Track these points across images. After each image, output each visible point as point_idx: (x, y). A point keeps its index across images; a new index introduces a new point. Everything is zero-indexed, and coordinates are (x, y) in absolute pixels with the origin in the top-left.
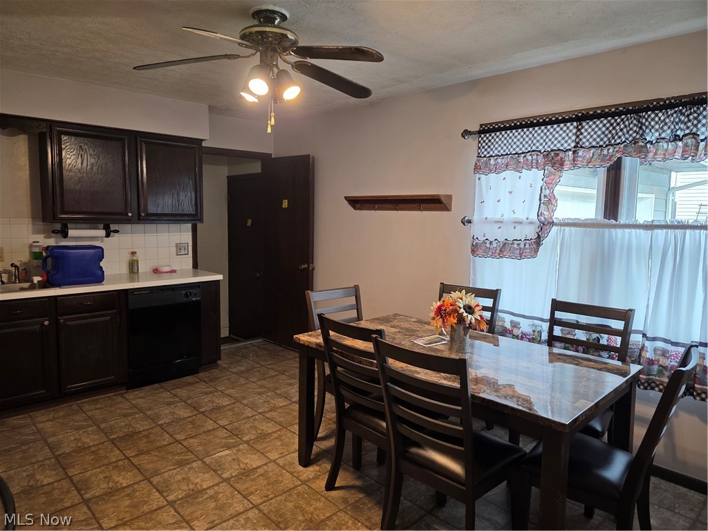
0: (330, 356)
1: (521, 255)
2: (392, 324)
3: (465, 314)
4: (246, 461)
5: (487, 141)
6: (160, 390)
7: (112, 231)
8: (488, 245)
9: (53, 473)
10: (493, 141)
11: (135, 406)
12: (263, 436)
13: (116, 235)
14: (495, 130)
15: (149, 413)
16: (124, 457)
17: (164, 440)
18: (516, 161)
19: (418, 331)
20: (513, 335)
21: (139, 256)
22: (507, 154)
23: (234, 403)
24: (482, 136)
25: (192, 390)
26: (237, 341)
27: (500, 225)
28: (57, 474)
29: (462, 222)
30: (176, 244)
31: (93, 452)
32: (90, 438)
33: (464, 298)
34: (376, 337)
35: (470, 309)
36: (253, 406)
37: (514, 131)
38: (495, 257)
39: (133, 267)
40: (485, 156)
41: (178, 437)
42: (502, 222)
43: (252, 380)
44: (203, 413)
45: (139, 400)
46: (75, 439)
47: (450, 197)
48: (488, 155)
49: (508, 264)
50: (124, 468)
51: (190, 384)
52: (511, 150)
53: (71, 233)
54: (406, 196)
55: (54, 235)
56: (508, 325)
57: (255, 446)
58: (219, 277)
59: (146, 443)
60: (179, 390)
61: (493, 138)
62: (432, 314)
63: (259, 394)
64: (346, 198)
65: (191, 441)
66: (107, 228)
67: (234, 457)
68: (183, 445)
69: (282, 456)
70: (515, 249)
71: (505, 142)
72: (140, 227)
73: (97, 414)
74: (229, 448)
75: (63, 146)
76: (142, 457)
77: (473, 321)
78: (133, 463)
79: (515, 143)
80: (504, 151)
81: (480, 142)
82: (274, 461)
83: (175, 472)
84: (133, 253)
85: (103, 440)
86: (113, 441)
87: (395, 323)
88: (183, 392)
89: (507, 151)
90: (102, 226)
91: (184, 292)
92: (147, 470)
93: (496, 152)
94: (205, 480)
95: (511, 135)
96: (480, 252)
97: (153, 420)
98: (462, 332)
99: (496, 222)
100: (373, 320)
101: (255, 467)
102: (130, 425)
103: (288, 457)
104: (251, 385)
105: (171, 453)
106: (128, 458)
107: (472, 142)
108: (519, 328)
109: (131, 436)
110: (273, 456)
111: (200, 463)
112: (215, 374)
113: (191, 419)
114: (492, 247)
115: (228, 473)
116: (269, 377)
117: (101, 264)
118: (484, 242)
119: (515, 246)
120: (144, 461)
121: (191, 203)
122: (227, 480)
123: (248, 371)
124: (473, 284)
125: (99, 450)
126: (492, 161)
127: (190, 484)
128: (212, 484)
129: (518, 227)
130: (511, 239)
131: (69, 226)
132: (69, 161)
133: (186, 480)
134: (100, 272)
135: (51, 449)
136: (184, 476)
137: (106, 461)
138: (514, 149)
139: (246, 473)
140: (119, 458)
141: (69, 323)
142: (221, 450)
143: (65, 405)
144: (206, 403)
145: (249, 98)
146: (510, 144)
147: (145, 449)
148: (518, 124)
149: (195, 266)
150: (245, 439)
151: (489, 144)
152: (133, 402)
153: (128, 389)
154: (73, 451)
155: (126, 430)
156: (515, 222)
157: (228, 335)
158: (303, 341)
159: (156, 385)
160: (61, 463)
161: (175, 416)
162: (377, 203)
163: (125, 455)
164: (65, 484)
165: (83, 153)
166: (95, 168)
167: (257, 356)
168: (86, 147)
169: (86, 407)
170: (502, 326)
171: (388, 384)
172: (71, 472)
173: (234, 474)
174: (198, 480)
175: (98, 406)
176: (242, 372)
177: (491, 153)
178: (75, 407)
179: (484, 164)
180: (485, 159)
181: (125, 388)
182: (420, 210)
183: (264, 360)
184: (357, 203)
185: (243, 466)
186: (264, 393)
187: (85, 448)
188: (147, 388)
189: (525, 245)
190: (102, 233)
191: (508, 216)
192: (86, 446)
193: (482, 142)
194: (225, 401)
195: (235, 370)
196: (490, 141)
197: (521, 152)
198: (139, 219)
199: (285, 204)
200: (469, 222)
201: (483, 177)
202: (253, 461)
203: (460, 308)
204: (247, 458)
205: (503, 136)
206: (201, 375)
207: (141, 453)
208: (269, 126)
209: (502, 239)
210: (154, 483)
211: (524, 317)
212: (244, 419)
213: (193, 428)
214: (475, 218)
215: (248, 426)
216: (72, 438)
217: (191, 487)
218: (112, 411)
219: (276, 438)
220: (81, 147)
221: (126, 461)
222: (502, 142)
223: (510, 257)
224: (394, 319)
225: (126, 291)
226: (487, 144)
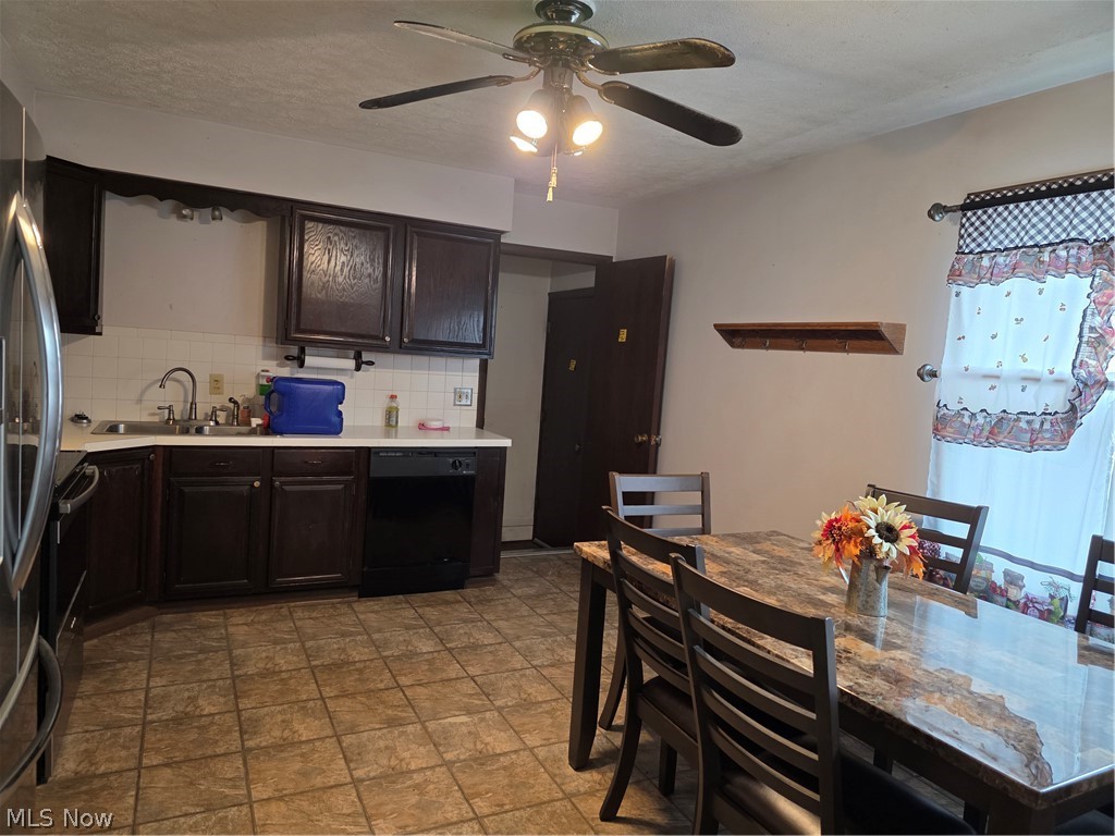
0: (620, 584)
1: (1032, 441)
2: (758, 547)
3: (877, 540)
4: (488, 739)
5: (977, 223)
6: (404, 605)
7: (363, 363)
8: (966, 420)
9: (222, 700)
10: (989, 222)
11: (361, 623)
12: (527, 705)
13: (372, 368)
14: (994, 202)
15: (376, 636)
16: (319, 696)
17: (382, 681)
18: (1035, 259)
19: (801, 564)
20: (1008, 599)
21: (401, 403)
22: (1016, 248)
23: (500, 643)
24: (969, 214)
25: (447, 613)
26: (541, 548)
27: (993, 382)
28: (225, 704)
29: (919, 375)
30: (455, 389)
31: (282, 680)
32: (286, 660)
33: (880, 510)
34: (676, 558)
35: (889, 533)
36: (527, 654)
37: (1033, 203)
38: (980, 444)
39: (391, 418)
40: (971, 252)
41: (403, 680)
42: (998, 377)
43: (538, 611)
44: (450, 650)
45: (370, 615)
46: (267, 657)
47: (900, 329)
48: (979, 250)
49: (1005, 458)
50: (313, 712)
51: (447, 603)
52: (1026, 239)
53: (309, 360)
54: (818, 324)
55: (289, 362)
56: (998, 579)
57: (509, 717)
58: (507, 443)
59: (356, 680)
60: (428, 609)
61: (990, 217)
62: (818, 535)
63: (544, 635)
64: (715, 326)
65: (419, 690)
66: (358, 357)
67: (473, 729)
68: (405, 696)
69: (547, 743)
70: (1022, 430)
71: (1015, 224)
72: (406, 359)
73: (308, 626)
74: (469, 712)
75: (306, 237)
76: (341, 701)
77: (894, 555)
78: (326, 707)
79: (1034, 226)
80: (1012, 241)
81: (963, 226)
82: (531, 750)
83: (378, 733)
84: (393, 397)
85: (300, 666)
86: (313, 669)
87: (766, 546)
88: (432, 613)
89: (1017, 241)
90: (352, 353)
91: (451, 460)
92: (341, 722)
93: (994, 243)
94: (415, 756)
95: (1027, 210)
96: (949, 432)
97: (377, 647)
98: (873, 575)
99: (986, 377)
100: (724, 537)
101: (498, 752)
102: (344, 650)
103: (555, 748)
104: (535, 620)
105: (383, 702)
106: (323, 699)
107: (948, 226)
108: (1021, 587)
109: (338, 667)
110: (532, 740)
111: (419, 727)
112: (488, 593)
113: (430, 656)
114: (974, 424)
115: (455, 753)
116: (567, 611)
117: (340, 407)
118: (959, 414)
119: (1023, 425)
120: (344, 710)
121: (478, 326)
122: (448, 764)
123: (538, 596)
124: (933, 492)
125: (290, 678)
126: (986, 262)
127: (393, 759)
128: (424, 766)
129: (1032, 388)
130: (1014, 410)
131: (307, 350)
132: (312, 258)
133: (391, 750)
134: (335, 419)
135: (232, 664)
136: (390, 743)
137: (293, 698)
138: (1032, 238)
139: (482, 759)
140: (313, 696)
141: (287, 488)
142: (457, 713)
143: (273, 606)
144: (460, 635)
145: (524, 147)
146: (1024, 228)
147: (352, 690)
148: (1044, 188)
149: (480, 424)
150: (498, 703)
151: (982, 229)
152: (362, 617)
153: (360, 597)
154: (257, 674)
155: (336, 656)
156: (1025, 379)
157: (531, 538)
158: (586, 553)
159: (401, 597)
160: (237, 688)
161: (410, 648)
162: (768, 337)
163: (321, 694)
164: (230, 719)
165: (330, 247)
166: (346, 270)
167: (559, 575)
168: (336, 238)
169: (299, 614)
170: (987, 580)
171: (697, 647)
172: (244, 703)
173: (462, 757)
174: (407, 755)
175: (314, 615)
176: (530, 597)
177: (985, 245)
178: (284, 611)
179: (969, 267)
180: (971, 256)
181: (356, 594)
182: (843, 350)
183: (568, 584)
184: (737, 335)
185: (479, 746)
186: (550, 635)
187: (274, 672)
188: (387, 598)
189: (1042, 423)
190: (351, 364)
191: (1012, 366)
192: (277, 669)
193: (967, 225)
194: (488, 638)
195: (519, 592)
196: (983, 223)
197: (1045, 242)
198: (400, 347)
199: (623, 336)
200: (934, 375)
201: (965, 290)
202: (499, 741)
203: (869, 528)
204: (491, 735)
205: (1010, 213)
206: (469, 592)
207: (344, 695)
208: (551, 189)
209: (995, 410)
210: (344, 745)
211: (1032, 565)
212: (508, 671)
213: (429, 670)
214: (946, 368)
215: (509, 683)
216: (264, 655)
217: (394, 762)
218: (328, 625)
219: (547, 712)
220: (329, 238)
221: (319, 702)
222: (1009, 224)
223: (1010, 446)
224: (766, 539)
225: (369, 449)
226: (976, 229)
